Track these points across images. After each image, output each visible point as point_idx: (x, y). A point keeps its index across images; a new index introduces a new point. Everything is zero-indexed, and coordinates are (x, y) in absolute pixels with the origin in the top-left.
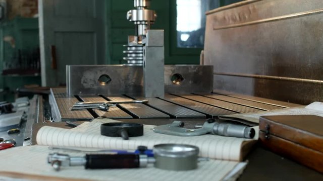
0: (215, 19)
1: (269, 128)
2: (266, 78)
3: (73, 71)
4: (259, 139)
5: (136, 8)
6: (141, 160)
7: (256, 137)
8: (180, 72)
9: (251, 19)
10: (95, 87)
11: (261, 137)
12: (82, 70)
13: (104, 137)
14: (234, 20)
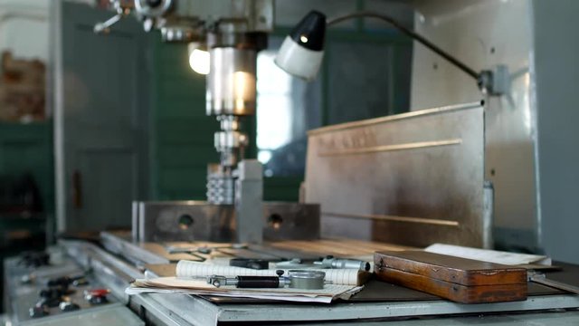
0: (321, 142)
1: (382, 262)
2: (387, 221)
4: (374, 272)
5: (224, 131)
6: (280, 281)
7: (371, 271)
8: (279, 212)
9: (366, 146)
10: (174, 230)
11: (376, 272)
12: (159, 209)
13: (233, 267)
14: (346, 145)
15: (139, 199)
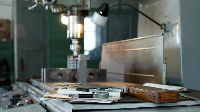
0: (107, 48)
1: (128, 89)
2: (129, 75)
3: (47, 71)
4: (126, 93)
5: (73, 44)
6: (94, 96)
7: (125, 92)
8: (92, 72)
9: (122, 49)
10: (56, 78)
14: (115, 49)
15: (44, 68)
